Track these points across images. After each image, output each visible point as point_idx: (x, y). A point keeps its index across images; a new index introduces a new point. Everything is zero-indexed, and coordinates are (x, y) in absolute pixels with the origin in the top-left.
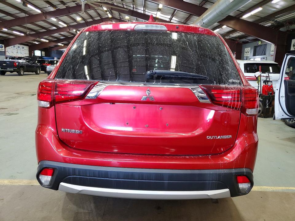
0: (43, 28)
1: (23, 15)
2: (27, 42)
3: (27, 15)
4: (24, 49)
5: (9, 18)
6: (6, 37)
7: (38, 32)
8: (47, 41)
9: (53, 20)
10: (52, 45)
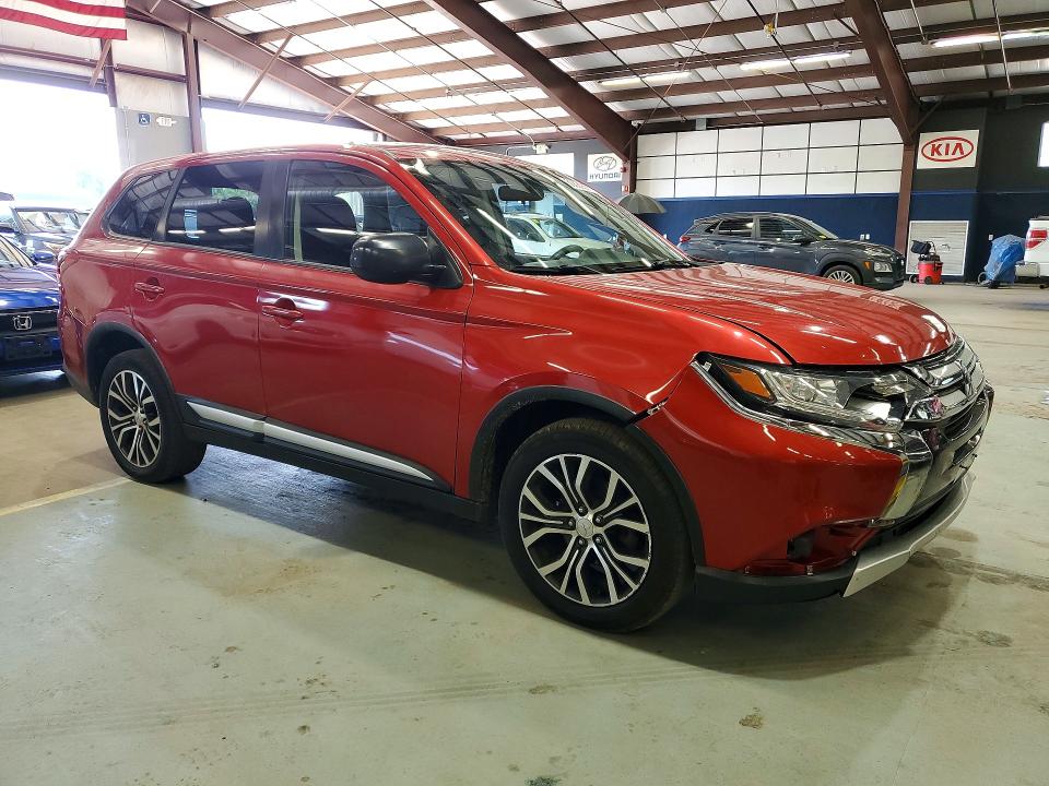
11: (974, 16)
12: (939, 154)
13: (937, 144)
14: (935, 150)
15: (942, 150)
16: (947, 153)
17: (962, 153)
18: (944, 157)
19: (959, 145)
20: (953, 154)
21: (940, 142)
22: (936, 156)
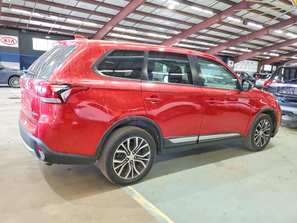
0: (269, 42)
1: (245, 33)
2: (254, 57)
3: (249, 33)
4: (253, 64)
5: (234, 37)
6: (235, 54)
7: (265, 47)
8: (277, 55)
9: (279, 32)
10: (284, 58)
11: (24, 5)
12: (7, 42)
13: (6, 39)
14: (5, 41)
15: (8, 41)
16: (9, 42)
17: (14, 42)
18: (8, 43)
19: (12, 40)
20: (11, 42)
21: (7, 38)
22: (6, 42)
